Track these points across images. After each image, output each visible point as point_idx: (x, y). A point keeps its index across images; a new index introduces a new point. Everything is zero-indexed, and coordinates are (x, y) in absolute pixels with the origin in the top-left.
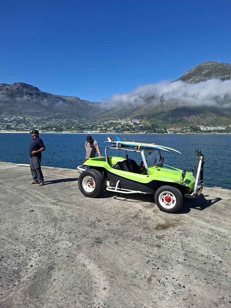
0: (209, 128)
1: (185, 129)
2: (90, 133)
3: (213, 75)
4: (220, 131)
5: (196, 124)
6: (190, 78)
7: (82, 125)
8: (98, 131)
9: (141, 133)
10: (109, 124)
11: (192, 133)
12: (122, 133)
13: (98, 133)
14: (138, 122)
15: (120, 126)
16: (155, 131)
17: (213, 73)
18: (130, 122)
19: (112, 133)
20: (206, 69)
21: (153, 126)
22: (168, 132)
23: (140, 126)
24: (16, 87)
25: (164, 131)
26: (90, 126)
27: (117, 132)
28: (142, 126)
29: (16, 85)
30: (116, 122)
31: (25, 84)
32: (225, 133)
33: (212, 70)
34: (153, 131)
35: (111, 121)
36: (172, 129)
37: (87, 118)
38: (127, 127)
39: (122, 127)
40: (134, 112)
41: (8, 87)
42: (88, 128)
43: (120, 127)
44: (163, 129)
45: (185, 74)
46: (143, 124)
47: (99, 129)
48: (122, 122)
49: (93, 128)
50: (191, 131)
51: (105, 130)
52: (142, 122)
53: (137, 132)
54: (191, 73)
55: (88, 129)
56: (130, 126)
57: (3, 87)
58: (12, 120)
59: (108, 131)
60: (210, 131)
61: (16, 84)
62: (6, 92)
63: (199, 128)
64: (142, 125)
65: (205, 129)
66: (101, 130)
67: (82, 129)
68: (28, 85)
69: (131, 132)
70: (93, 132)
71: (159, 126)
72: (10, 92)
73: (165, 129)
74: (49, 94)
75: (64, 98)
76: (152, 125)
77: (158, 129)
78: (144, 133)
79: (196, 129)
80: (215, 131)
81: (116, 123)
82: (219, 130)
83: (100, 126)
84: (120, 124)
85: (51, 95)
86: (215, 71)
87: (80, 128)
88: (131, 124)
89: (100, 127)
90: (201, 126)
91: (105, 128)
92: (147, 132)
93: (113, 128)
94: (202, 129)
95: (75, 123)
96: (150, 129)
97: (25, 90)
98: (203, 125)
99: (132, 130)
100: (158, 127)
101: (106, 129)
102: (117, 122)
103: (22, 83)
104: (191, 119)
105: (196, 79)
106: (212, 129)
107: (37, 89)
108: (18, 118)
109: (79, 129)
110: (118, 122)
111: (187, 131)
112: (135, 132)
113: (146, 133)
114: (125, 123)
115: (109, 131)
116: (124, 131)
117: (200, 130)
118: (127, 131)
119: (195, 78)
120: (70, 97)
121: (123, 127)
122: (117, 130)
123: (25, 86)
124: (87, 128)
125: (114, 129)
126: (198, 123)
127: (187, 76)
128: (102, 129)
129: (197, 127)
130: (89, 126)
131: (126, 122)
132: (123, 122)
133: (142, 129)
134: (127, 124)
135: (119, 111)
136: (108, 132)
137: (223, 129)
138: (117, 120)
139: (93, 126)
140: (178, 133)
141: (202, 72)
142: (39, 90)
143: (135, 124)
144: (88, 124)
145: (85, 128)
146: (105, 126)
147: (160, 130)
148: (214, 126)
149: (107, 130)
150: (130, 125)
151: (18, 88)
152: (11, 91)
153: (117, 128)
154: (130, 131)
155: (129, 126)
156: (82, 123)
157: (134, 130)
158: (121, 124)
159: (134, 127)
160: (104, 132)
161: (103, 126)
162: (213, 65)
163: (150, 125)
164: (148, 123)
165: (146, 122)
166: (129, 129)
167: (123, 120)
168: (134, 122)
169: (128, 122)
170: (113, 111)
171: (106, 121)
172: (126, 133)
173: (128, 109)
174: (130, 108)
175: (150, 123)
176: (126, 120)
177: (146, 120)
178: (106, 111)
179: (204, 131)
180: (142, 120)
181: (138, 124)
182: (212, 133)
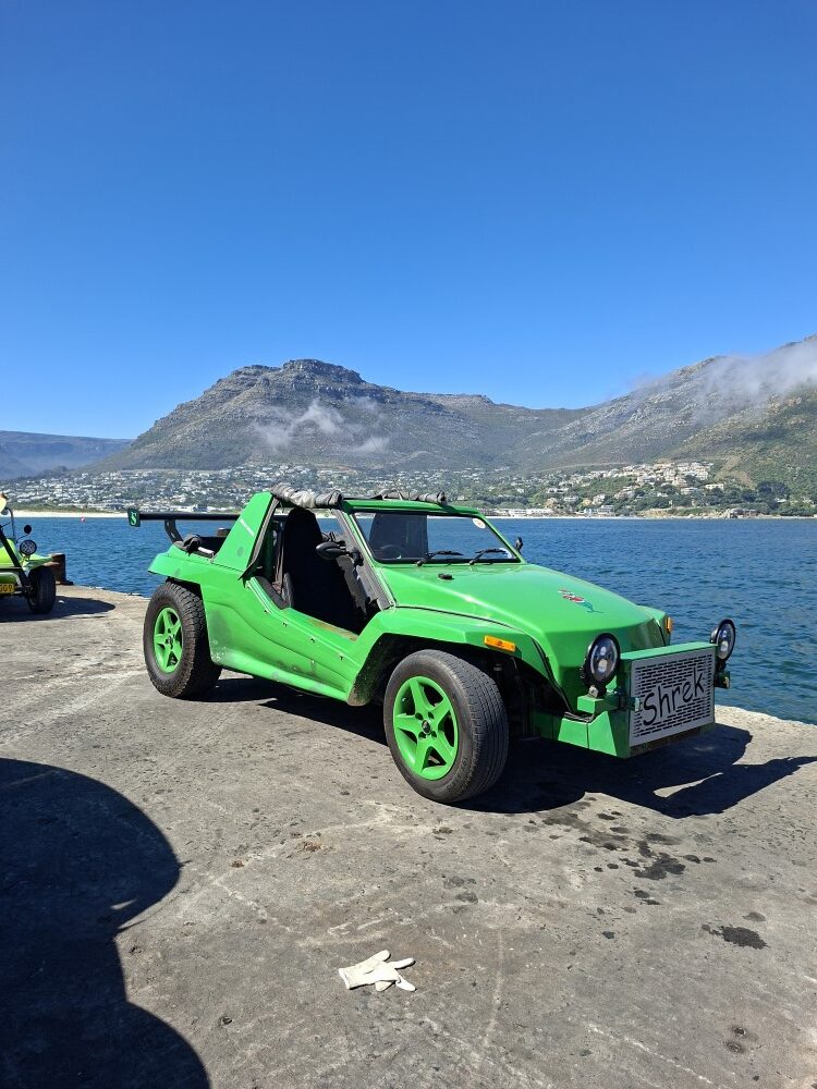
2: (517, 517)
7: (491, 488)
8: (549, 511)
9: (714, 515)
10: (588, 484)
12: (635, 518)
13: (546, 514)
14: (702, 474)
15: (629, 491)
16: (774, 507)
18: (669, 475)
19: (599, 518)
21: (764, 488)
23: (711, 487)
24: (294, 375)
26: (519, 490)
27: (616, 511)
28: (717, 489)
29: (292, 367)
30: (615, 476)
31: (319, 364)
34: (765, 506)
35: (597, 474)
37: (513, 466)
38: (659, 494)
39: (638, 492)
40: (686, 438)
41: (270, 375)
42: (513, 500)
43: (631, 494)
44: (807, 501)
46: (721, 481)
47: (552, 500)
48: (638, 474)
49: (530, 499)
51: (574, 505)
52: (720, 475)
53: (695, 512)
55: (511, 502)
56: (670, 490)
57: (255, 375)
58: (278, 478)
59: (583, 508)
61: (292, 365)
62: (263, 390)
64: (721, 486)
66: (560, 505)
67: (492, 502)
68: (330, 366)
69: (672, 512)
70: (529, 511)
71: (791, 487)
72: (274, 391)
74: (392, 391)
75: (440, 401)
76: (763, 484)
77: (788, 498)
78: (728, 513)
81: (617, 480)
83: (555, 490)
84: (631, 481)
85: (398, 392)
87: (485, 499)
88: (675, 484)
89: (557, 496)
91: (574, 499)
92: (740, 513)
93: (603, 497)
95: (469, 483)
96: (752, 499)
97: (319, 381)
99: (676, 503)
100: (784, 491)
101: (576, 503)
102: (620, 475)
103: (310, 361)
107: (354, 377)
108: (296, 470)
109: (483, 502)
110: (625, 474)
112: (687, 513)
113: (734, 516)
114: (652, 480)
115: (588, 508)
116: (644, 506)
118: (656, 507)
120: (459, 397)
121: (643, 494)
122: (619, 506)
123: (319, 368)
124: (508, 500)
125: (605, 500)
128: (562, 503)
130: (516, 494)
131: (654, 476)
132: (643, 474)
133: (717, 499)
134: (658, 483)
135: (632, 435)
136: (585, 511)
138: (620, 468)
139: (530, 493)
142: (360, 381)
143: (690, 480)
144: (513, 484)
145: (500, 501)
146: (575, 490)
147: (794, 502)
149: (579, 506)
150: (671, 487)
151: (298, 377)
152: (279, 386)
153: (617, 496)
154: (667, 507)
155: (665, 488)
156: (495, 483)
157: (686, 504)
158: (634, 484)
159: (686, 491)
160: (569, 513)
161: (566, 489)
163: (752, 486)
164: (744, 477)
165: (734, 473)
166: (666, 501)
167: (644, 466)
168: (687, 473)
169: (662, 474)
170: (608, 437)
171: (582, 472)
172: (653, 514)
173: (664, 428)
174: (672, 425)
175: (752, 476)
176: (656, 466)
177: (738, 467)
178: (581, 437)
180: (719, 466)
181: (703, 483)
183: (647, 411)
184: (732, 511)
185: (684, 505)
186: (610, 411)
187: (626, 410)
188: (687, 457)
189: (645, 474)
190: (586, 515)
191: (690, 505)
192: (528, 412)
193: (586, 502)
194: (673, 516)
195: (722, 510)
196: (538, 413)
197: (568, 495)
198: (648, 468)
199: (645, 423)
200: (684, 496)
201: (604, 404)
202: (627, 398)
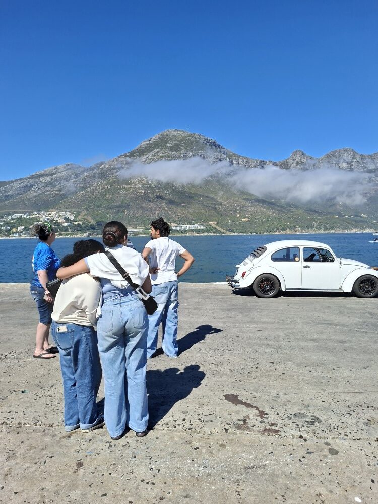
0: (183, 228)
3: (182, 149)
4: (199, 231)
6: (150, 151)
9: (79, 236)
10: (15, 221)
14: (71, 217)
17: (182, 146)
18: (56, 217)
19: (22, 238)
20: (171, 139)
21: (99, 224)
23: (76, 223)
28: (79, 224)
30: (28, 217)
32: (205, 234)
33: (180, 141)
35: (18, 215)
40: (62, 200)
45: (143, 144)
46: (80, 221)
48: (40, 216)
51: (8, 231)
52: (79, 218)
53: (70, 234)
54: (151, 144)
59: (13, 233)
60: (185, 232)
64: (80, 223)
65: (178, 229)
76: (98, 222)
78: (85, 235)
80: (192, 231)
81: (30, 219)
82: (197, 230)
86: (184, 143)
88: (60, 221)
90: (173, 224)
91: (7, 228)
92: (90, 235)
93: (23, 227)
94: (174, 228)
96: (94, 229)
98: (175, 222)
99: (61, 230)
102: (31, 217)
105: (159, 154)
106: (187, 228)
110: (34, 216)
112: (67, 235)
113: (88, 236)
114: (48, 219)
115: (16, 233)
119: (158, 152)
125: (25, 228)
127: (146, 147)
128: (1, 230)
131: (49, 218)
133: (79, 229)
134: (51, 221)
135: (34, 197)
136: (14, 235)
137: (202, 228)
138: (30, 213)
140: (140, 236)
141: (167, 143)
143: (67, 220)
146: (7, 224)
148: (190, 223)
149: (11, 232)
150: (58, 223)
154: (58, 232)
155: (55, 223)
157: (66, 230)
159: (65, 225)
160: (6, 236)
161: (2, 224)
162: (180, 134)
163: (94, 223)
164: (90, 219)
165: (85, 217)
166: (57, 229)
167: (43, 212)
168: (64, 217)
169: (52, 216)
170: (21, 197)
171: (9, 214)
173: (50, 194)
174: (54, 193)
175: (93, 218)
176: (49, 213)
177: (86, 215)
178: (5, 196)
179: (177, 232)
180: (78, 213)
181: (72, 221)
182: (189, 234)
183: (40, 186)
184: (87, 234)
185: (65, 231)
186: (20, 184)
187: (28, 184)
188: (65, 209)
189: (44, 217)
190: (15, 237)
191: (68, 231)
193: (14, 230)
194: (61, 237)
195: (83, 233)
197: (4, 226)
198: (45, 213)
199: (40, 191)
200: (64, 227)
201: (17, 181)
202: (29, 178)
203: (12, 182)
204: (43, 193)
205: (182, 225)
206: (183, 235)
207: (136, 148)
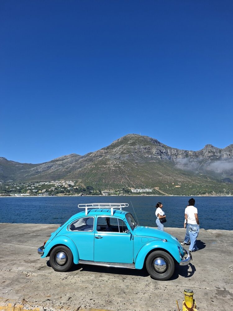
0: (138, 191)
1: (118, 191)
2: (18, 196)
3: (137, 145)
4: (148, 193)
5: (127, 186)
6: (118, 146)
7: (7, 187)
8: (28, 194)
9: (76, 195)
10: (41, 186)
11: (125, 195)
12: (55, 196)
13: (28, 195)
14: (73, 184)
15: (53, 189)
16: (90, 193)
17: (137, 143)
18: (64, 184)
19: (44, 196)
20: (130, 139)
21: (88, 188)
22: (103, 194)
23: (75, 187)
25: (99, 193)
26: (18, 188)
27: (50, 194)
28: (77, 188)
30: (48, 184)
32: (152, 195)
33: (136, 140)
34: (88, 193)
35: (43, 183)
36: (106, 191)
37: (14, 180)
38: (62, 189)
39: (56, 189)
40: (68, 174)
42: (16, 191)
43: (54, 189)
44: (98, 191)
45: (114, 142)
46: (78, 186)
47: (29, 191)
48: (55, 183)
49: (21, 191)
50: (124, 193)
51: (36, 192)
52: (77, 184)
53: (71, 194)
54: (119, 142)
55: (15, 192)
56: (65, 188)
59: (39, 194)
60: (139, 193)
63: (130, 190)
64: (77, 187)
65: (135, 191)
66: (32, 193)
67: (8, 192)
69: (65, 194)
70: (22, 195)
71: (94, 188)
73: (100, 191)
76: (87, 187)
77: (93, 191)
78: (80, 195)
79: (128, 191)
80: (144, 193)
81: (49, 185)
82: (147, 192)
83: (30, 188)
84: (53, 186)
86: (138, 141)
87: (5, 191)
88: (66, 186)
89: (30, 190)
90: (132, 188)
91: (36, 190)
92: (83, 194)
93: (45, 190)
94: (133, 191)
96: (85, 191)
98: (133, 187)
99: (66, 192)
100: (92, 189)
101: (37, 192)
102: (50, 184)
104: (123, 182)
105: (123, 148)
106: (141, 191)
109: (5, 192)
110: (52, 184)
111: (120, 193)
112: (69, 195)
113: (81, 195)
114: (59, 185)
115: (41, 193)
116: (58, 193)
117: (131, 192)
118: (61, 193)
119: (123, 146)
121: (57, 189)
122: (50, 193)
124: (14, 191)
125: (46, 191)
126: (129, 186)
127: (116, 144)
128: (32, 192)
129: (128, 189)
130: (17, 189)
132: (57, 184)
133: (77, 191)
134: (61, 186)
135: (52, 172)
136: (40, 194)
137: (150, 191)
138: (50, 182)
139: (21, 189)
140: (112, 195)
141: (128, 141)
143: (70, 185)
144: (15, 186)
145: (11, 191)
146: (36, 188)
147: (95, 192)
148: (142, 188)
149: (38, 193)
150: (65, 187)
153: (49, 190)
155: (63, 187)
156: (8, 185)
157: (69, 192)
159: (69, 189)
160: (35, 195)
161: (33, 188)
162: (136, 137)
163: (85, 187)
164: (83, 185)
165: (81, 184)
166: (64, 191)
167: (57, 181)
168: (69, 184)
169: (62, 184)
170: (45, 173)
171: (38, 182)
172: (60, 195)
173: (61, 171)
174: (63, 170)
175: (85, 185)
176: (60, 182)
177: (81, 182)
178: (36, 172)
179: (134, 193)
180: (77, 182)
181: (73, 186)
182: (142, 195)
183: (56, 166)
184: (81, 194)
186: (45, 165)
187: (50, 165)
188: (69, 179)
190: (40, 196)
191: (70, 192)
192: (19, 164)
193: (40, 192)
194: (66, 196)
195: (78, 194)
196: (23, 164)
197: (34, 190)
198: (58, 182)
199: (56, 169)
200: (68, 190)
201: (43, 163)
202: (50, 162)
203: (41, 164)
204: (57, 170)
205: (137, 189)
206: (138, 195)
207: (110, 145)
